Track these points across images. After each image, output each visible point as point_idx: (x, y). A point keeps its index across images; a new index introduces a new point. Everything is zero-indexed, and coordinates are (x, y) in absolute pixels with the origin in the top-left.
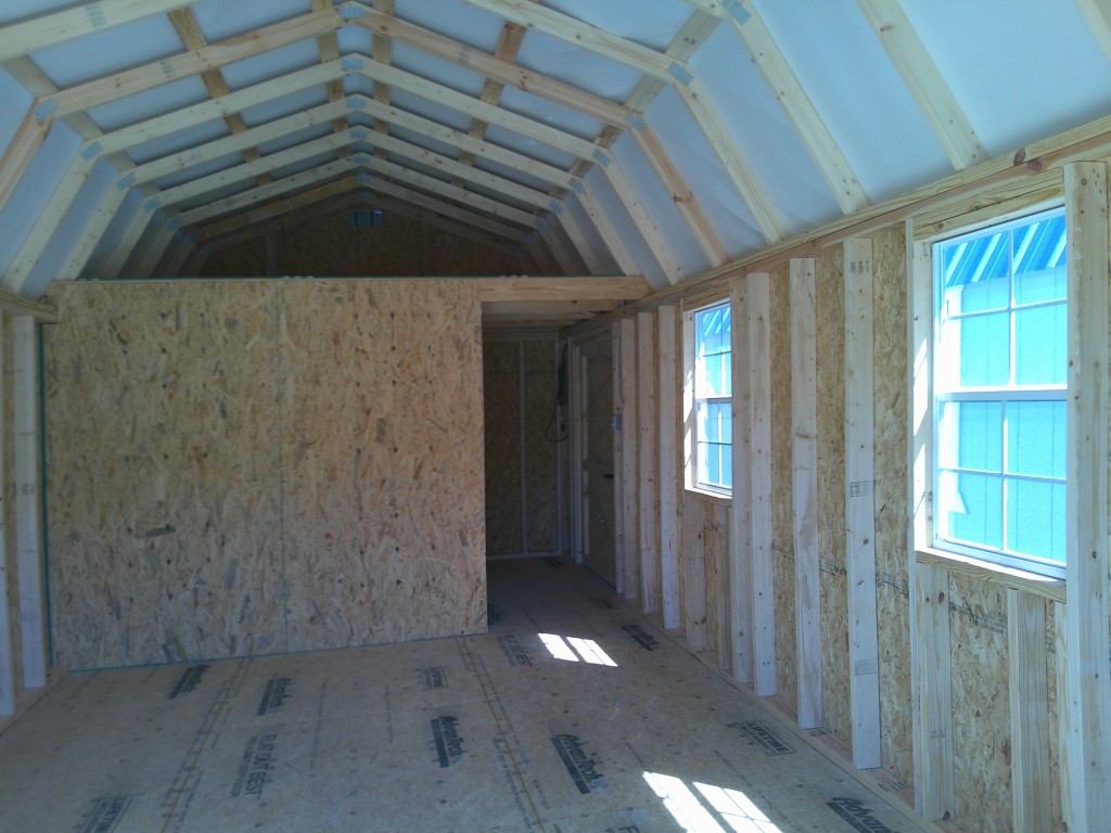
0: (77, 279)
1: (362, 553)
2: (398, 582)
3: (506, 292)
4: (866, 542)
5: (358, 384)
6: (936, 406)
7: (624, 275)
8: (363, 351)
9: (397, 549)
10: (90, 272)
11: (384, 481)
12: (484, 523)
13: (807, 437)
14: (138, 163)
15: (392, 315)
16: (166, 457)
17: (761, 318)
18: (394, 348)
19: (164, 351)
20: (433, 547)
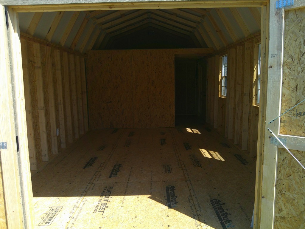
0: (91, 50)
1: (149, 109)
2: (156, 115)
3: (181, 52)
4: (247, 105)
5: (148, 73)
6: (258, 77)
7: (208, 48)
8: (149, 66)
9: (156, 108)
10: (94, 48)
11: (153, 94)
12: (174, 104)
13: (239, 84)
14: (97, 19)
15: (155, 58)
16: (110, 87)
17: (233, 59)
18: (155, 65)
19: (109, 65)
20: (164, 108)
